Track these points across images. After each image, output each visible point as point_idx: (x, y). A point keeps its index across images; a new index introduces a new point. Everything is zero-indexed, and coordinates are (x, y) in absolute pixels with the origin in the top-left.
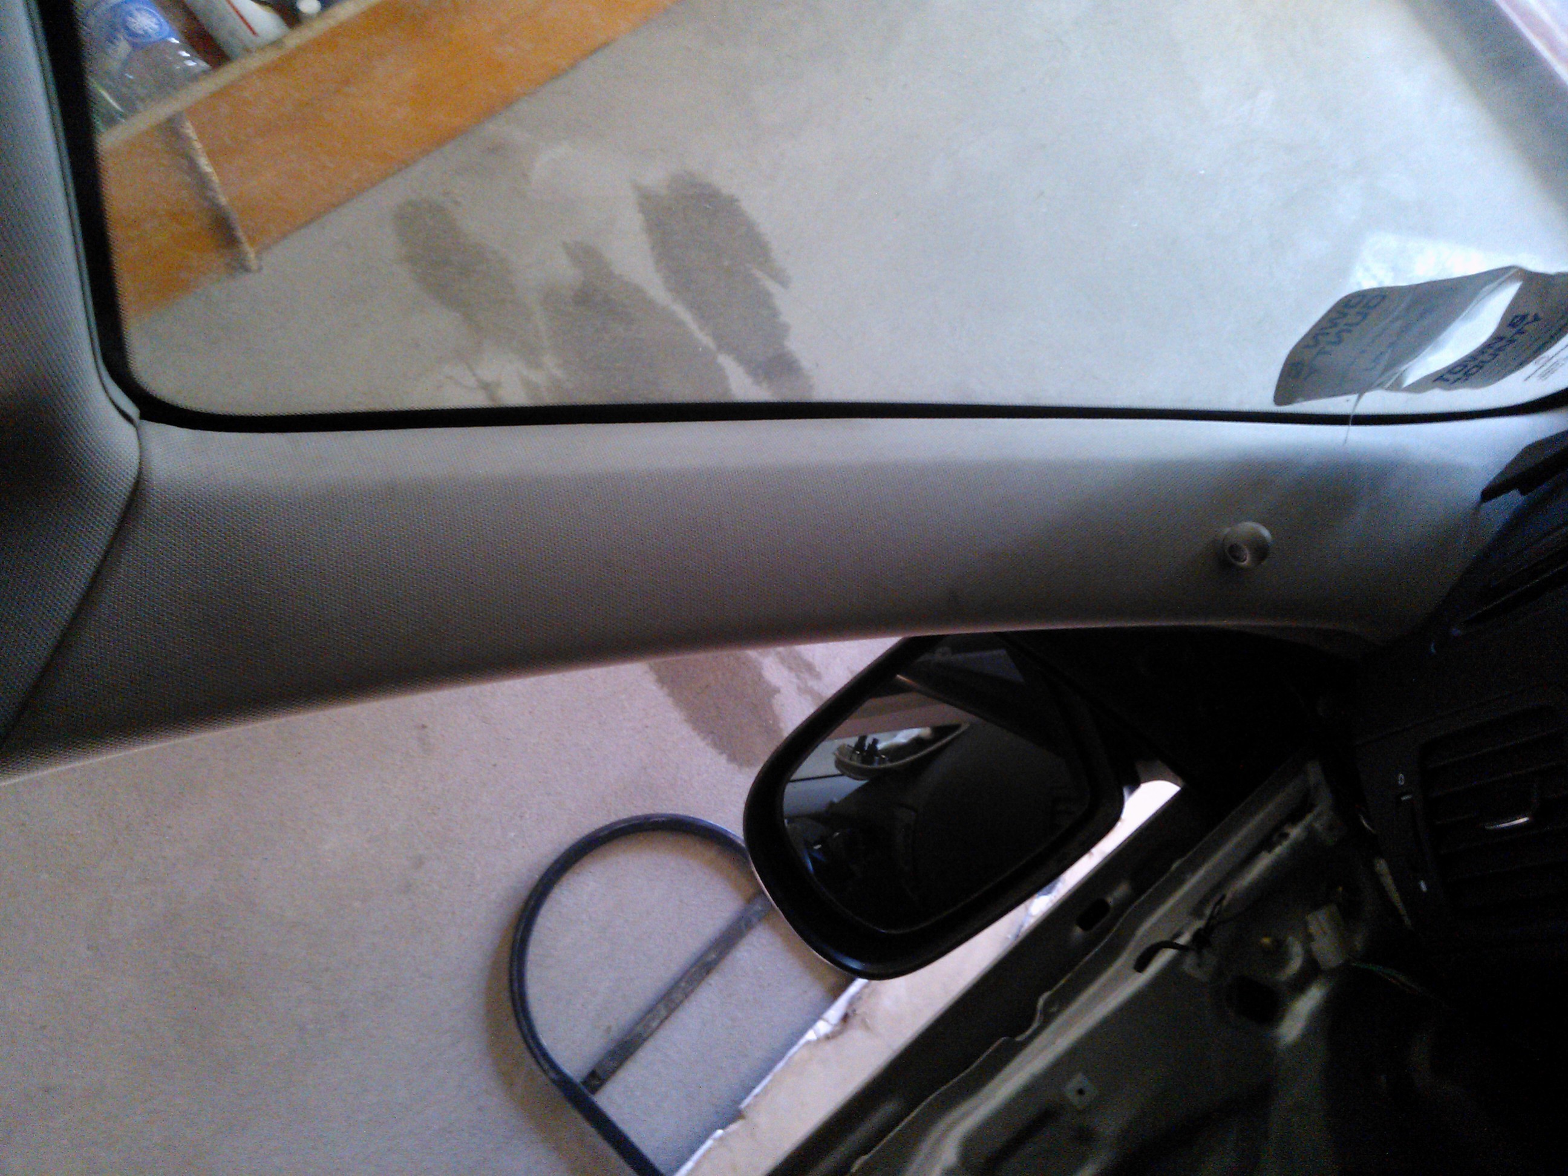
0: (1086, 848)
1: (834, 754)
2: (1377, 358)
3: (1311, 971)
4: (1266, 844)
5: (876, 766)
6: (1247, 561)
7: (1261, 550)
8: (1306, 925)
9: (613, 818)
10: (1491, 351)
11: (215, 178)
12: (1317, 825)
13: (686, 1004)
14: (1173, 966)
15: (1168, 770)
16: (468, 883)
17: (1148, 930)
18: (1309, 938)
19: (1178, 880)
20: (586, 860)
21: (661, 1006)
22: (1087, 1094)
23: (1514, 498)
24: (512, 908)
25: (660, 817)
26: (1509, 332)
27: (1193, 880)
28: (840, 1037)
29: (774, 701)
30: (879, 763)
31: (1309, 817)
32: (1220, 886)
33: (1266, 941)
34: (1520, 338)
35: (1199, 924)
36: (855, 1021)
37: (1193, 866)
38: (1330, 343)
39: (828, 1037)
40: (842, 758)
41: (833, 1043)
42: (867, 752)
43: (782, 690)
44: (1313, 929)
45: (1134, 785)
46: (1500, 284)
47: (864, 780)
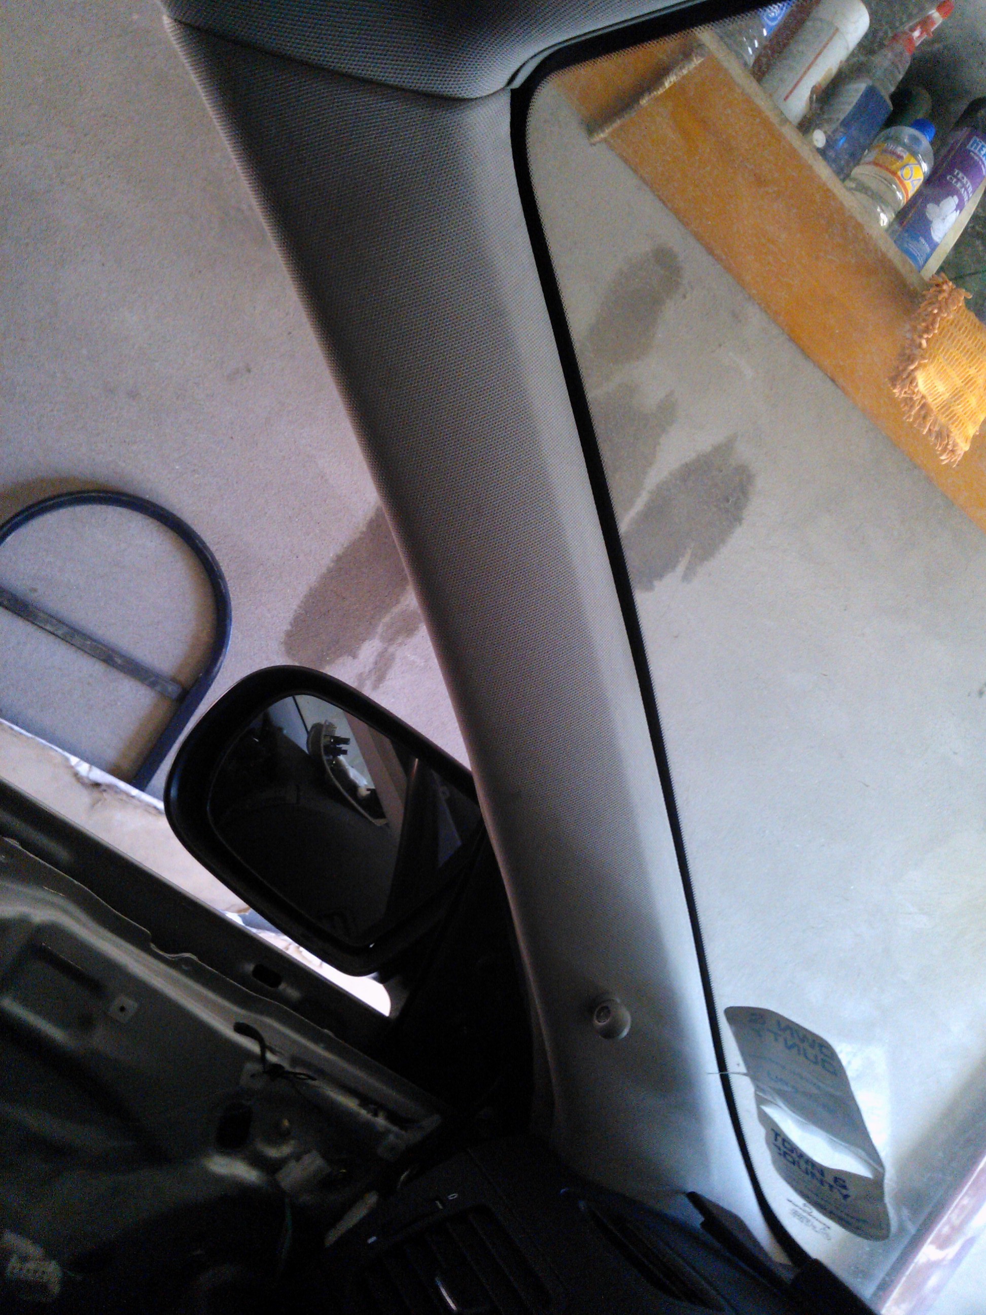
0: (325, 957)
1: (326, 721)
2: (781, 1080)
3: (270, 1167)
4: (365, 1101)
5: (325, 758)
6: (600, 1024)
7: (610, 1033)
8: (307, 1152)
9: (213, 548)
10: (810, 1168)
11: (661, 91)
12: (391, 1137)
13: (73, 649)
14: (247, 1055)
15: (401, 1004)
16: (127, 440)
17: (270, 1025)
18: (298, 1157)
19: (317, 1038)
20: (171, 534)
21: (65, 629)
22: (120, 1014)
23: (697, 1219)
24: (116, 483)
25: (224, 587)
26: (829, 1179)
27: (319, 1050)
28: (79, 785)
29: (345, 657)
30: (328, 760)
31: (395, 1129)
32: (322, 1073)
33: (286, 1123)
34: (826, 1187)
35: (286, 1066)
36: (96, 794)
37: (329, 1047)
38: (785, 1040)
39: (76, 775)
40: (324, 729)
41: (73, 780)
42: (336, 746)
43: (356, 660)
44: (307, 1159)
45: (381, 980)
46: (866, 1161)
47: (308, 750)
